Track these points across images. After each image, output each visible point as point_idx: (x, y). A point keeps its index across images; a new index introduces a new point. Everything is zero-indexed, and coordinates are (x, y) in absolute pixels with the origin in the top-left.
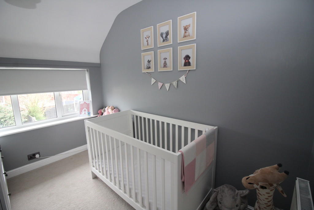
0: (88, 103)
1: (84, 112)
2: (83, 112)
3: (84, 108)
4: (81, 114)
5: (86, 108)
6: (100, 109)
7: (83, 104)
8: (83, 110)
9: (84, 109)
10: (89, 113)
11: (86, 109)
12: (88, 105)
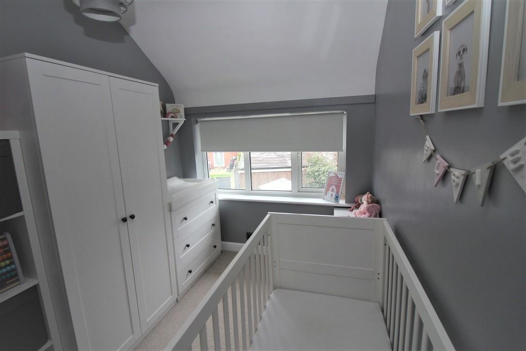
0: (340, 177)
1: (332, 193)
2: (330, 193)
3: (332, 185)
4: (326, 195)
5: (335, 185)
6: (357, 196)
7: (333, 177)
8: (330, 189)
9: (332, 188)
10: (337, 198)
11: (335, 188)
12: (340, 180)
